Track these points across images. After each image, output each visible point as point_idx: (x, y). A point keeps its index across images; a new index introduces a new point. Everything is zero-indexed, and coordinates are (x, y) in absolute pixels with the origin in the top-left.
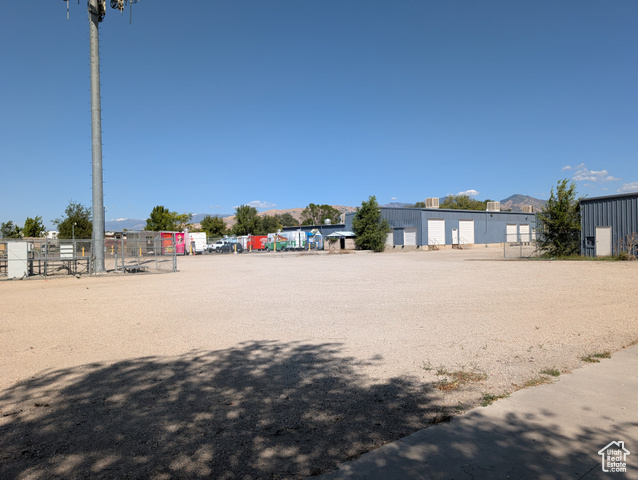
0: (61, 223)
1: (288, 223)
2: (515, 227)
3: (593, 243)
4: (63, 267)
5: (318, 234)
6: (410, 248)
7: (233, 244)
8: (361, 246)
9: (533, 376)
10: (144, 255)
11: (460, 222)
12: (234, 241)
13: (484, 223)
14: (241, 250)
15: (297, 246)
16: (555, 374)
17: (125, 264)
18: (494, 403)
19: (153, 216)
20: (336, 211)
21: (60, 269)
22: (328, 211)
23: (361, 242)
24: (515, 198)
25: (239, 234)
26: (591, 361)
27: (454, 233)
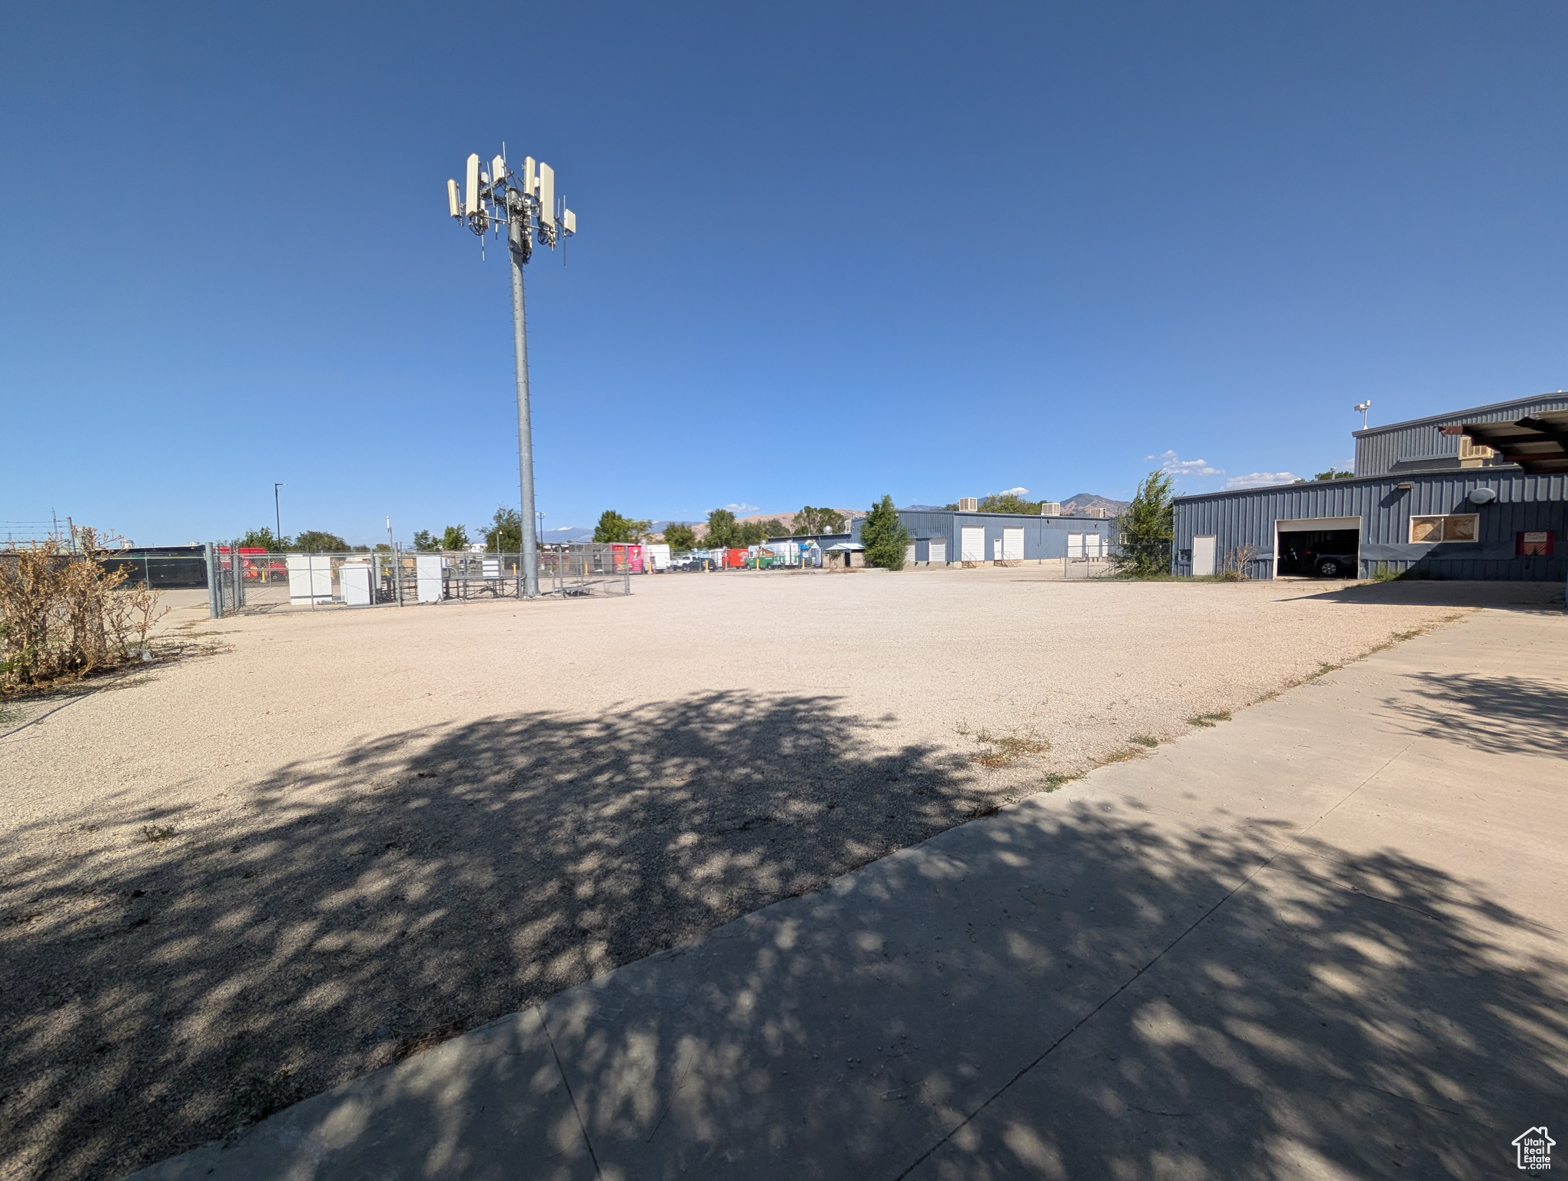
0: (488, 533)
1: (776, 532)
2: (1080, 537)
3: (1190, 558)
4: (487, 589)
5: (815, 546)
6: (938, 566)
7: (703, 560)
8: (874, 562)
9: (1118, 746)
10: (591, 573)
11: (1006, 531)
12: (706, 556)
13: (1038, 530)
14: (713, 567)
15: (787, 564)
16: (1151, 743)
17: (565, 585)
18: (1064, 787)
19: (601, 523)
20: (840, 516)
21: (483, 591)
22: (829, 515)
23: (872, 557)
24: (1082, 499)
25: (711, 545)
26: (1202, 724)
27: (997, 545)
